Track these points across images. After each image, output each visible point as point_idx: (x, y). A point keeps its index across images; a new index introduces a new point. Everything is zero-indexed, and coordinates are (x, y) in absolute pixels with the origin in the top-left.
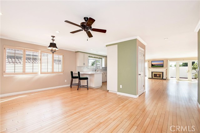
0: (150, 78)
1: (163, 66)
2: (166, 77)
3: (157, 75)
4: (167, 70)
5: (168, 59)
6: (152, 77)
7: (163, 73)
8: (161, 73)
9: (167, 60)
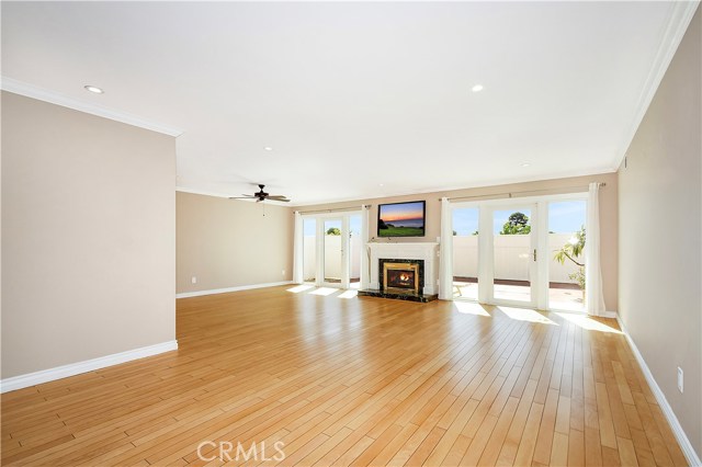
0: (373, 295)
1: (423, 228)
2: (437, 288)
3: (402, 278)
4: (438, 248)
5: (444, 193)
6: (382, 288)
7: (421, 263)
8: (416, 266)
9: (439, 196)
